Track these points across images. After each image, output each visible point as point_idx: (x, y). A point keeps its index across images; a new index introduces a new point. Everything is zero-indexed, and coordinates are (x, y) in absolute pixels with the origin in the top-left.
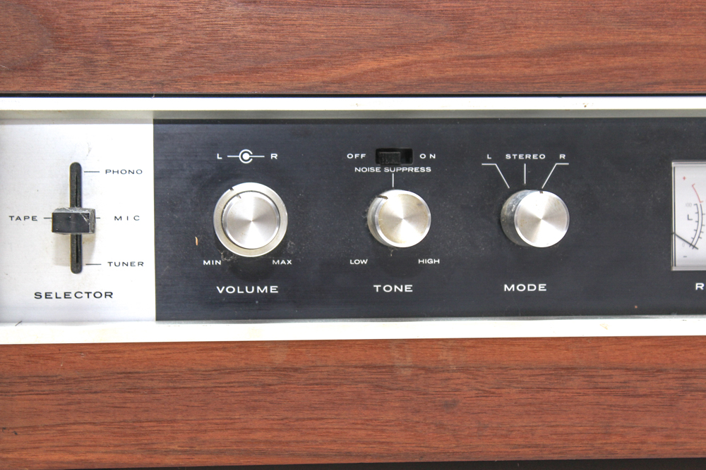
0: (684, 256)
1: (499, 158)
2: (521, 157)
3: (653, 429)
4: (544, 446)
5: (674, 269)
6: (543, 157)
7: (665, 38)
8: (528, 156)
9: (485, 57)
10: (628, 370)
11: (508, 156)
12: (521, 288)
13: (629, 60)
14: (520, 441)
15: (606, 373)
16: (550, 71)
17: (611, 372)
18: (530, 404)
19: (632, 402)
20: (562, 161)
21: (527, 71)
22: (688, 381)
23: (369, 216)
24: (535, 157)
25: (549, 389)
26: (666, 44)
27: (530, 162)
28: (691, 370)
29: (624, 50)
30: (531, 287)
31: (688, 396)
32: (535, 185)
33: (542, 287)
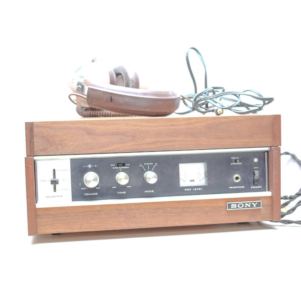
0: (182, 184)
1: (143, 165)
2: (147, 164)
3: (176, 220)
4: (154, 225)
5: (180, 186)
6: (152, 164)
7: (176, 139)
8: (149, 164)
9: (139, 144)
10: (171, 208)
11: (145, 164)
12: (148, 191)
13: (169, 144)
14: (149, 224)
15: (166, 209)
16: (153, 147)
17: (168, 209)
18: (151, 216)
19: (172, 215)
20: (156, 164)
21: (148, 147)
22: (183, 210)
23: (116, 178)
24: (150, 164)
25: (155, 213)
26: (176, 140)
27: (149, 165)
28: (184, 207)
29: (168, 142)
30: (150, 191)
31: (184, 213)
32: (150, 170)
33: (153, 191)
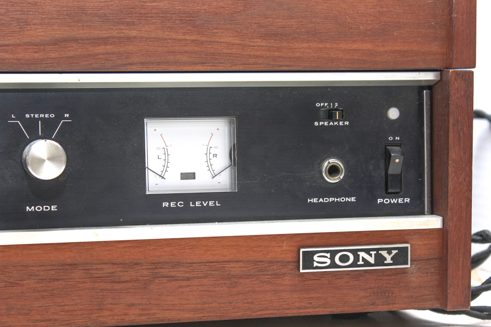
0: (154, 184)
1: (21, 117)
2: (36, 116)
3: (132, 305)
4: (55, 320)
5: (147, 193)
6: (53, 116)
7: (134, 33)
8: (42, 116)
9: (5, 45)
10: (114, 264)
11: (27, 116)
12: (39, 208)
13: (109, 48)
14: (38, 317)
15: (99, 266)
16: (53, 55)
17: (103, 266)
18: (45, 291)
19: (117, 286)
20: (67, 118)
21: (36, 55)
22: (156, 271)
24: (47, 116)
25: (58, 280)
26: (135, 37)
27: (43, 120)
28: (158, 263)
29: (105, 41)
30: (45, 208)
31: (157, 281)
32: (47, 136)
33: (54, 208)
